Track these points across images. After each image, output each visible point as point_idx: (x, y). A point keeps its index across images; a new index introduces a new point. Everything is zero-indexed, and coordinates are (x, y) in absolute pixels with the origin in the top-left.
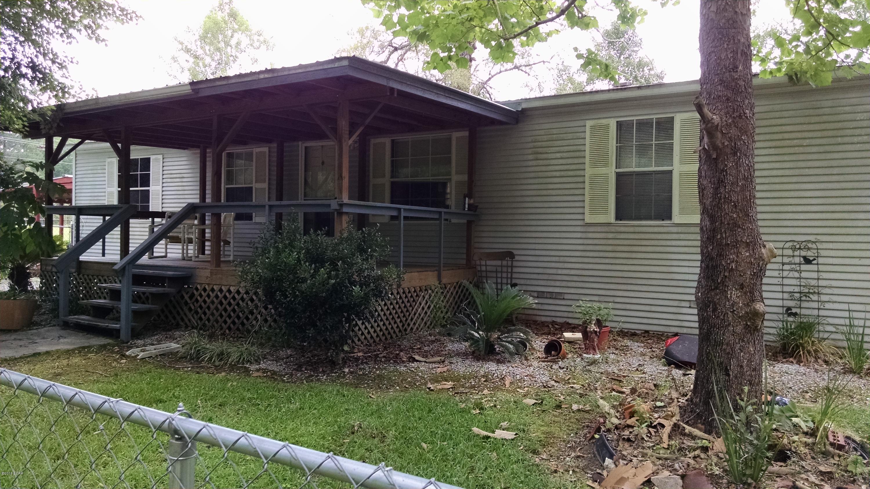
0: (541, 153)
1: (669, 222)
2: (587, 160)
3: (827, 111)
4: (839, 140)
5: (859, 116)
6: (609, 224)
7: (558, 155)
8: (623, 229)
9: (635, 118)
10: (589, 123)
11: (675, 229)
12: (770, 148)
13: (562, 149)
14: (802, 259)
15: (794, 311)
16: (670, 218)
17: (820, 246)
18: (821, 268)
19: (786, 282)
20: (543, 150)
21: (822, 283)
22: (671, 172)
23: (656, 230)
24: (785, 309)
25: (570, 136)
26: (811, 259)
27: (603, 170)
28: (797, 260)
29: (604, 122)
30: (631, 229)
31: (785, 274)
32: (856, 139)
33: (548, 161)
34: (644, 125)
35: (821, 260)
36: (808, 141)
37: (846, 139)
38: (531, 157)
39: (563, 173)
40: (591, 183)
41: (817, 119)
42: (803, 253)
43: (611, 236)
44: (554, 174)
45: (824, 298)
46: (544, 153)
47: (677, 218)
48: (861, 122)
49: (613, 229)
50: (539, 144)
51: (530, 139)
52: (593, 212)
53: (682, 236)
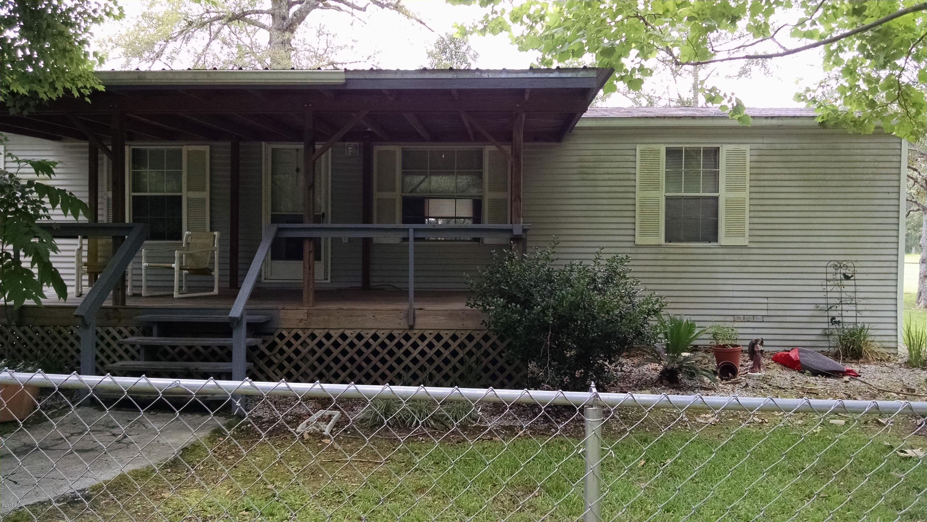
0: (588, 174)
1: (715, 244)
2: (638, 183)
3: (844, 152)
4: (853, 177)
5: (867, 159)
6: (659, 246)
7: (606, 177)
8: (672, 251)
9: (684, 146)
10: (639, 148)
11: (720, 251)
12: (800, 180)
13: (610, 170)
14: (842, 276)
15: (837, 319)
16: (716, 240)
17: (856, 264)
18: (858, 283)
19: (829, 295)
20: (590, 171)
21: (859, 295)
22: (717, 198)
23: (703, 251)
24: (830, 318)
25: (619, 158)
26: (850, 275)
27: (653, 194)
28: (838, 276)
29: (655, 147)
30: (681, 251)
31: (829, 289)
32: (865, 177)
33: (596, 182)
34: (692, 154)
35: (857, 276)
36: (829, 176)
37: (859, 177)
38: (576, 177)
39: (611, 195)
40: (641, 206)
41: (836, 158)
42: (843, 271)
43: (660, 257)
44: (602, 195)
45: (859, 307)
46: (590, 174)
47: (723, 240)
48: (869, 163)
49: (662, 250)
50: (587, 164)
51: (575, 159)
52: (643, 234)
53: (727, 257)
